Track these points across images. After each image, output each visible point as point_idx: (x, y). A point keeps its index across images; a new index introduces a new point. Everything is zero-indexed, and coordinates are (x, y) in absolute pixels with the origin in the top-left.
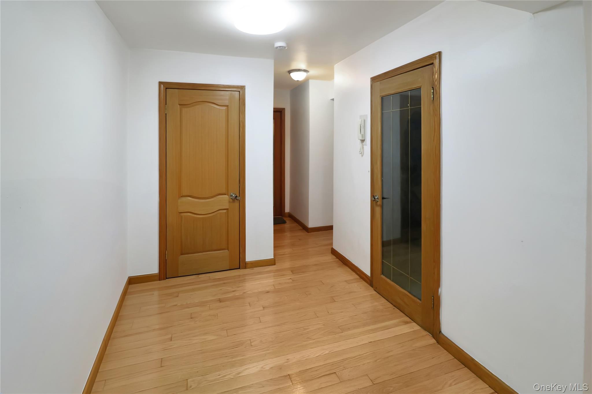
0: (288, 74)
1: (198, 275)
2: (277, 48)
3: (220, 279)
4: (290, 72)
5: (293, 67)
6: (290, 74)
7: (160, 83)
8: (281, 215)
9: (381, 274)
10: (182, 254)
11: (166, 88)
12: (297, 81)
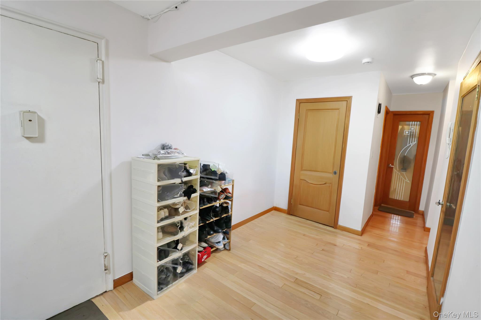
0: (411, 79)
1: (306, 220)
2: (364, 63)
3: (315, 227)
4: (412, 77)
5: (418, 71)
6: (412, 78)
7: (297, 100)
8: (414, 211)
9: (432, 276)
10: (300, 204)
11: (300, 103)
12: (420, 85)
